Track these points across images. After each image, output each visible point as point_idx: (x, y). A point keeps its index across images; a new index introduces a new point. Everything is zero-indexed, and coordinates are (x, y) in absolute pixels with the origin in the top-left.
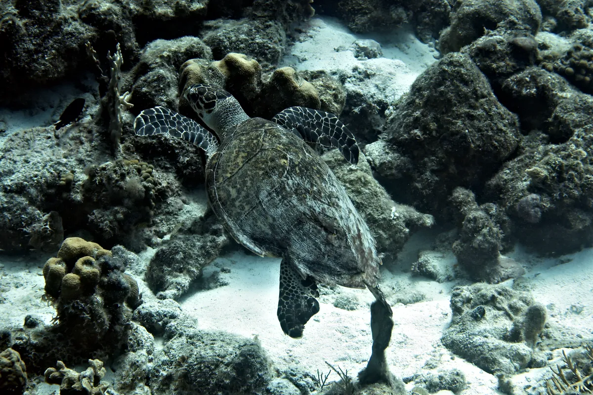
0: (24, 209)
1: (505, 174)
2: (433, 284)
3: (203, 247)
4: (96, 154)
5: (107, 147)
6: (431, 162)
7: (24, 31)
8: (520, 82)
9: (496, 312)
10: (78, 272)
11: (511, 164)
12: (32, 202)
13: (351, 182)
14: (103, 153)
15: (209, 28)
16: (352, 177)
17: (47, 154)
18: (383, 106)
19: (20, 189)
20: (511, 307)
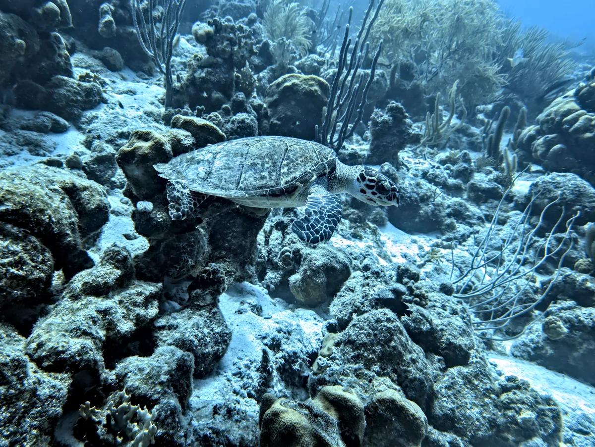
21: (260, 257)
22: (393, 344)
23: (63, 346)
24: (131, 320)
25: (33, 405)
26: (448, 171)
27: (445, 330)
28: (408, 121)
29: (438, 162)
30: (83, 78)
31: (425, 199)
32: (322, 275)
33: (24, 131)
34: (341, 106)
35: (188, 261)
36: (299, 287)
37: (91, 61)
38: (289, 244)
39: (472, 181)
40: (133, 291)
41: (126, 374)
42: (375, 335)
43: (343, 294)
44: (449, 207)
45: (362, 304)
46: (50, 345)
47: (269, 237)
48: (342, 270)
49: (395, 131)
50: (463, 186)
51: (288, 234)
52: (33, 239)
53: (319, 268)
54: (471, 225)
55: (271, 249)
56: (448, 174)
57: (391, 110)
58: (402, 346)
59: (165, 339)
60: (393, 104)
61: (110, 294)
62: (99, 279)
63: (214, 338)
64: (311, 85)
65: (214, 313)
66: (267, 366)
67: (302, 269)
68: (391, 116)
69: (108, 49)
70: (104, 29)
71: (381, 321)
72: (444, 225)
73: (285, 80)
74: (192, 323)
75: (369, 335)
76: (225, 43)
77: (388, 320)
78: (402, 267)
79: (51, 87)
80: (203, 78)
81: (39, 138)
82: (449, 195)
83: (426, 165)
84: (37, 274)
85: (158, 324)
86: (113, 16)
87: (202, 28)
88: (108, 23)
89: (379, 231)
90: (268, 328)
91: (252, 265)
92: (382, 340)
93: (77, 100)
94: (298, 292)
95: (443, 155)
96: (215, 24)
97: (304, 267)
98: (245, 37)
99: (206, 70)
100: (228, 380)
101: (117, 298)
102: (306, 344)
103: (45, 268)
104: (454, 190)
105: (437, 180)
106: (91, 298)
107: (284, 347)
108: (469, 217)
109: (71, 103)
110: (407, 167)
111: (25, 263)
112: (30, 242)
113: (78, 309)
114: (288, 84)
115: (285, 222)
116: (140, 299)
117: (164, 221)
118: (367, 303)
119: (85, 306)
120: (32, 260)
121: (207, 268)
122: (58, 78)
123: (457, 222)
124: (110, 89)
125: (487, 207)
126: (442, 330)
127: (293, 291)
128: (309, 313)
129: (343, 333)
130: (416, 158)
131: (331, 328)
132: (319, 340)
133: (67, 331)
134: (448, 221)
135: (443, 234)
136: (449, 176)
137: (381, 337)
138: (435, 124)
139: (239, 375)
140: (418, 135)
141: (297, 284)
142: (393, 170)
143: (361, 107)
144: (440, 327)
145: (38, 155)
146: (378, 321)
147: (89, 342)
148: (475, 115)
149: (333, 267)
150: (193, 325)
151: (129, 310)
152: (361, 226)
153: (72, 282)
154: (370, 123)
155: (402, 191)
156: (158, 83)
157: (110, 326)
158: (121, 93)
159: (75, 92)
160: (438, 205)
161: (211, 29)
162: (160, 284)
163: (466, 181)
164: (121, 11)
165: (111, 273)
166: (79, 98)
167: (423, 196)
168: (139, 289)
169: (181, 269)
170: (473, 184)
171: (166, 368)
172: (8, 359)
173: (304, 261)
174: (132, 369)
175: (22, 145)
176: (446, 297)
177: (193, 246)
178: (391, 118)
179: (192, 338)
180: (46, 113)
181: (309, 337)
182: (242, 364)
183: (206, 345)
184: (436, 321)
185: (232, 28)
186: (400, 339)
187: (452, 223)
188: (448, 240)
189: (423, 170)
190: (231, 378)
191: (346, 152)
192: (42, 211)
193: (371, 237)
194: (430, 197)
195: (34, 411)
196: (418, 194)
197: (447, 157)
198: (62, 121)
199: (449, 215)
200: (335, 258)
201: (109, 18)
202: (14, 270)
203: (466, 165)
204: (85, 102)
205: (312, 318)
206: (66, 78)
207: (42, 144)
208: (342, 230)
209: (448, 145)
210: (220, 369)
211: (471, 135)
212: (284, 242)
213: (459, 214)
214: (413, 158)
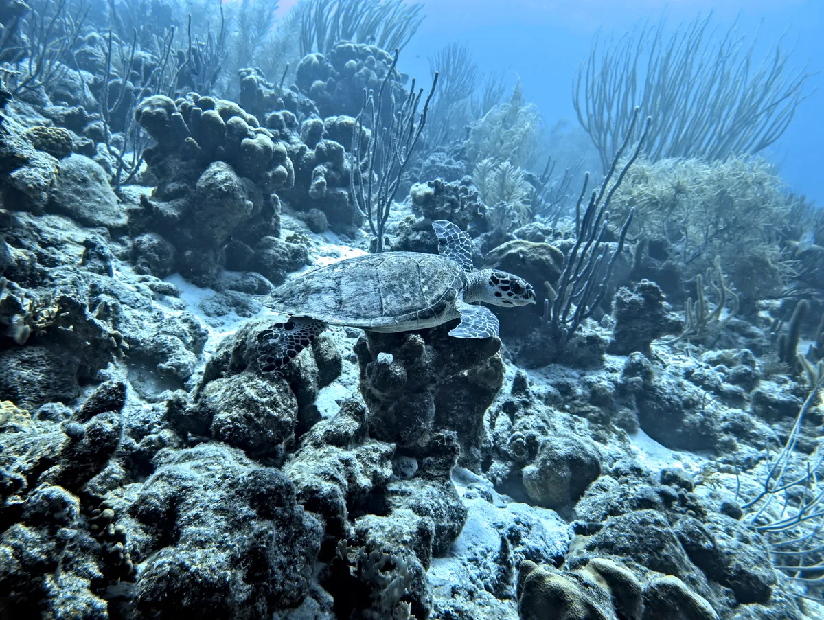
21: (485, 442)
22: (664, 552)
23: (316, 487)
24: (368, 477)
25: (300, 533)
26: (722, 374)
27: (733, 554)
28: (665, 304)
29: (705, 362)
30: (289, 239)
31: (690, 405)
32: (565, 468)
33: (234, 292)
34: (578, 279)
35: (420, 424)
36: (535, 480)
37: (296, 223)
38: (521, 430)
39: (758, 389)
40: (370, 447)
41: (367, 530)
42: (641, 539)
43: (592, 493)
44: (725, 419)
45: (621, 503)
46: (304, 484)
47: (495, 419)
48: (591, 465)
49: (648, 315)
50: (745, 395)
51: (519, 418)
53: (561, 458)
54: (760, 448)
55: (497, 434)
56: (721, 377)
57: (643, 289)
58: (677, 558)
59: (398, 504)
60: (646, 282)
61: (349, 446)
62: (341, 429)
63: (449, 512)
64: (542, 254)
65: (448, 486)
66: (506, 557)
67: (538, 459)
68: (642, 296)
69: (315, 210)
70: (315, 191)
71: (648, 523)
72: (718, 442)
73: (510, 247)
74: (426, 491)
75: (632, 538)
76: (445, 205)
77: (657, 523)
78: (669, 473)
79: (261, 248)
80: (418, 241)
81: (247, 299)
82: (724, 404)
83: (690, 362)
84: (286, 418)
85: (390, 489)
86: (326, 178)
87: (422, 189)
88: (322, 184)
89: (627, 437)
90: (504, 518)
91: (478, 448)
92: (650, 546)
93: (284, 261)
94: (534, 486)
95: (713, 354)
96: (437, 186)
97: (542, 457)
98: (470, 199)
99: (421, 232)
100: (464, 565)
101: (355, 451)
102: (550, 545)
103: (292, 412)
104: (733, 399)
105: (706, 382)
106: (333, 447)
107: (524, 540)
108: (756, 436)
109: (278, 264)
110: (662, 362)
112: (283, 384)
113: (321, 457)
114: (512, 251)
115: (515, 403)
116: (376, 456)
117: (402, 375)
118: (626, 504)
119: (328, 454)
120: (283, 402)
121: (441, 434)
122: (268, 239)
123: (739, 441)
124: (315, 250)
125: (782, 426)
126: (729, 554)
127: (527, 484)
128: (549, 513)
129: (596, 535)
130: (674, 354)
131: (579, 530)
132: (565, 542)
133: (316, 474)
134: (725, 438)
135: (718, 455)
136: (724, 380)
137: (649, 541)
138: (700, 313)
139: (475, 561)
140: (679, 322)
141: (533, 476)
142: (645, 361)
143: (605, 282)
144: (726, 550)
145: (244, 316)
146: (644, 522)
147: (337, 487)
148: (755, 311)
149: (579, 459)
150: (428, 493)
151: (366, 465)
152: (604, 429)
153: (314, 430)
154: (614, 303)
155: (659, 391)
156: (362, 246)
157: (351, 478)
158: (325, 256)
159: (283, 253)
160: (710, 415)
161: (431, 190)
162: (394, 445)
163: (749, 389)
164: (333, 173)
165: (351, 424)
166: (286, 259)
167: (688, 400)
168: (375, 446)
169: (413, 431)
170: (759, 393)
171: (406, 529)
172: (283, 484)
173: (541, 449)
174: (373, 525)
175: (231, 306)
176: (730, 519)
177: (426, 408)
178: (642, 299)
179: (428, 506)
180: (254, 274)
181: (552, 536)
182: (478, 550)
183: (442, 517)
184: (720, 542)
185: (455, 189)
186: (673, 548)
187: (730, 441)
188: (725, 462)
189: (685, 369)
190: (467, 563)
191: (583, 334)
193: (618, 443)
194: (697, 403)
195: (301, 538)
196: (680, 397)
197: (719, 356)
198: (268, 282)
199: (726, 431)
200: (582, 449)
201: (322, 179)
202: (269, 410)
203: (748, 369)
204: (290, 263)
205: (554, 518)
206: (276, 239)
207: (249, 305)
208: (580, 429)
209: (718, 344)
210: (454, 551)
211: (752, 336)
212: (514, 427)
213: (740, 431)
214: (669, 353)
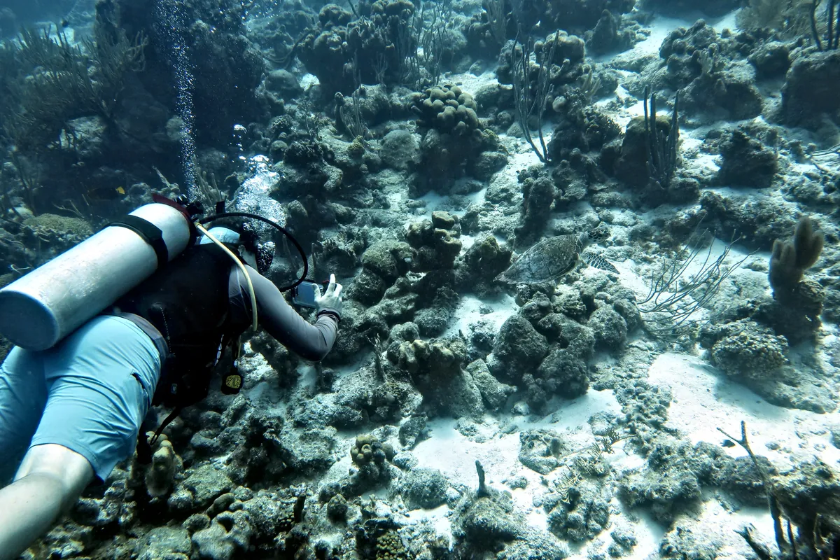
0: (350, 412)
1: (544, 365)
2: (522, 417)
3: (418, 423)
4: (376, 382)
5: (380, 378)
6: (512, 364)
7: (340, 335)
8: (544, 322)
9: (539, 442)
10: (362, 453)
11: (546, 359)
12: (353, 408)
13: (479, 378)
14: (379, 381)
15: (417, 315)
16: (480, 376)
17: (357, 386)
18: (492, 336)
19: (347, 404)
20: (545, 439)
52: (374, 274)
85: (413, 313)
93: (488, 168)
109: (484, 171)
111: (370, 284)
120: (373, 283)
168: (408, 297)
192: (376, 263)
